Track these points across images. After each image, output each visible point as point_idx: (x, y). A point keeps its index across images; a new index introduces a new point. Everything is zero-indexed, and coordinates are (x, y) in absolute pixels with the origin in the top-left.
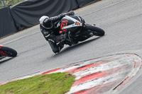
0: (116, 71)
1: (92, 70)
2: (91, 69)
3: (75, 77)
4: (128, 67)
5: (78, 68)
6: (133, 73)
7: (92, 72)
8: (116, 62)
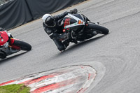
0: (70, 83)
1: (47, 82)
2: (46, 80)
3: (29, 88)
4: (82, 78)
5: (33, 80)
6: (87, 84)
7: (47, 84)
8: (70, 74)
